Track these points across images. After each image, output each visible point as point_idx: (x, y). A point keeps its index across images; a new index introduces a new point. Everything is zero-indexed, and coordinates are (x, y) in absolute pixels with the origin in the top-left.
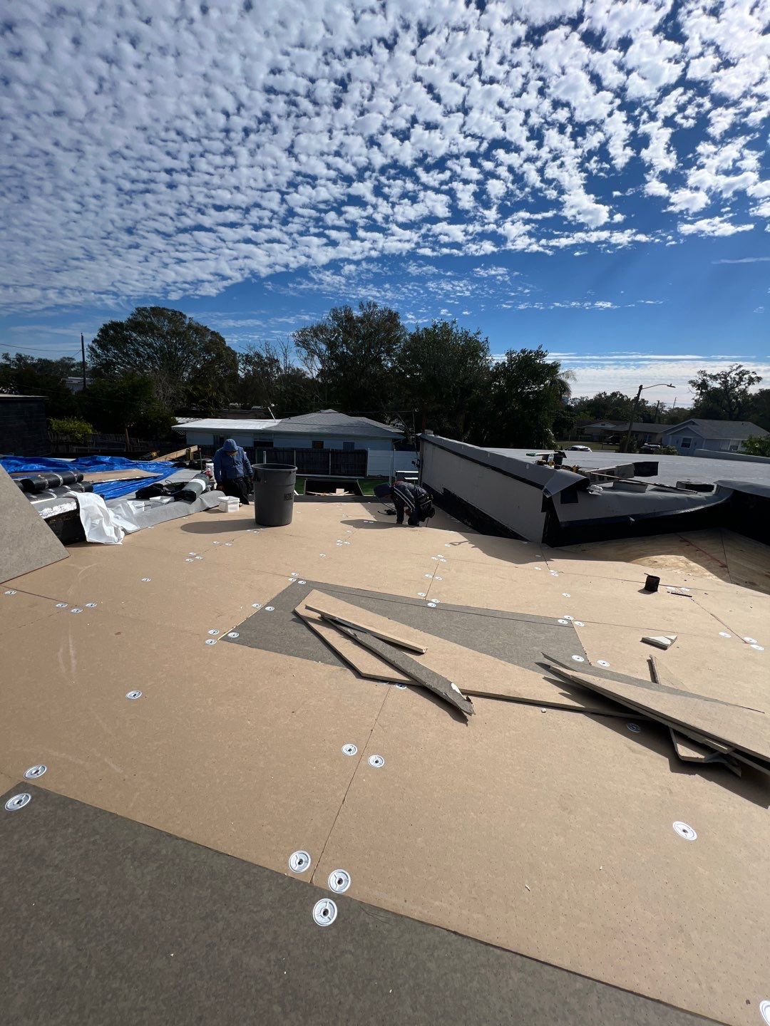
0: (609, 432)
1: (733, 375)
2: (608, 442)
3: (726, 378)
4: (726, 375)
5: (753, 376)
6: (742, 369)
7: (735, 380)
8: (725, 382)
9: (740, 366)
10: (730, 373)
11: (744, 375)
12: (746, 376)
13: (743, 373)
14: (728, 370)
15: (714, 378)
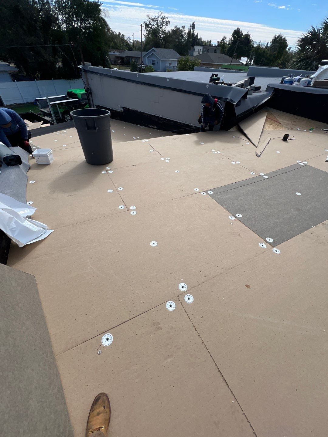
0: (117, 57)
1: (160, 19)
2: (119, 65)
3: (157, 21)
4: (157, 19)
5: (167, 20)
6: (162, 15)
7: (161, 23)
8: (157, 23)
9: (162, 13)
10: (159, 17)
11: (164, 19)
12: (165, 20)
13: (163, 18)
14: (157, 15)
15: (153, 20)
